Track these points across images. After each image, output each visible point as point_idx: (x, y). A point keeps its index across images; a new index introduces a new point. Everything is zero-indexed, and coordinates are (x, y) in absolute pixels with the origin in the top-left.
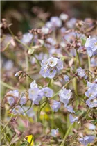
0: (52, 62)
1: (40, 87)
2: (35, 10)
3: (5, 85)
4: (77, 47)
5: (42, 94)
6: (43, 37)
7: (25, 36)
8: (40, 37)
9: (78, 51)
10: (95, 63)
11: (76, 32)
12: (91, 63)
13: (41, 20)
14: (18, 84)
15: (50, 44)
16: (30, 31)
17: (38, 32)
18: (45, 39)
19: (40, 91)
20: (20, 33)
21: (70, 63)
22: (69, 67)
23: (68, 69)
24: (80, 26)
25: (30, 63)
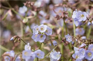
0: (42, 29)
1: (33, 50)
3: (3, 48)
4: (65, 18)
5: (34, 56)
7: (21, 8)
8: (33, 10)
9: (66, 21)
10: (79, 32)
14: (14, 48)
16: (25, 4)
17: (32, 4)
18: (38, 12)
19: (32, 53)
21: (58, 31)
22: (57, 34)
23: (56, 36)
25: (24, 31)
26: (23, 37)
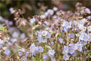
0: (44, 34)
2: (39, 4)
4: (59, 27)
6: (41, 21)
9: (60, 29)
11: (60, 18)
12: (68, 36)
13: (42, 10)
15: (46, 24)
16: (34, 17)
17: (38, 17)
18: (43, 22)
20: (29, 18)
21: (56, 35)
24: (62, 15)
26: (33, 39)
